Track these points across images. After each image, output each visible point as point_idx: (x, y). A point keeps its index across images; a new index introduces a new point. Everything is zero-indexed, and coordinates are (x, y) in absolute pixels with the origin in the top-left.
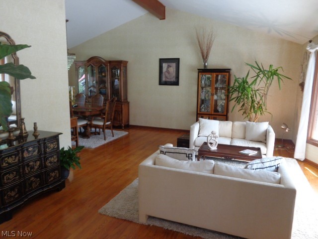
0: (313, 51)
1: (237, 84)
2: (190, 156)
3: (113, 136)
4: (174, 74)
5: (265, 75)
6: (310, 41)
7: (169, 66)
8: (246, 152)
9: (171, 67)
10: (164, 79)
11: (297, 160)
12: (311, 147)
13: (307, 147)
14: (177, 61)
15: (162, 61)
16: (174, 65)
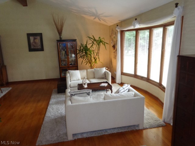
0: (119, 30)
1: (82, 48)
2: (89, 93)
3: (2, 93)
4: (39, 44)
5: (97, 42)
6: (117, 26)
7: (35, 39)
8: (103, 85)
9: (36, 39)
10: (32, 47)
11: (118, 84)
12: (123, 76)
13: (121, 77)
14: (40, 35)
15: (29, 35)
16: (39, 38)
